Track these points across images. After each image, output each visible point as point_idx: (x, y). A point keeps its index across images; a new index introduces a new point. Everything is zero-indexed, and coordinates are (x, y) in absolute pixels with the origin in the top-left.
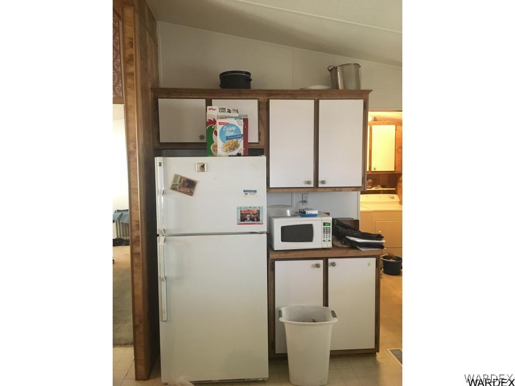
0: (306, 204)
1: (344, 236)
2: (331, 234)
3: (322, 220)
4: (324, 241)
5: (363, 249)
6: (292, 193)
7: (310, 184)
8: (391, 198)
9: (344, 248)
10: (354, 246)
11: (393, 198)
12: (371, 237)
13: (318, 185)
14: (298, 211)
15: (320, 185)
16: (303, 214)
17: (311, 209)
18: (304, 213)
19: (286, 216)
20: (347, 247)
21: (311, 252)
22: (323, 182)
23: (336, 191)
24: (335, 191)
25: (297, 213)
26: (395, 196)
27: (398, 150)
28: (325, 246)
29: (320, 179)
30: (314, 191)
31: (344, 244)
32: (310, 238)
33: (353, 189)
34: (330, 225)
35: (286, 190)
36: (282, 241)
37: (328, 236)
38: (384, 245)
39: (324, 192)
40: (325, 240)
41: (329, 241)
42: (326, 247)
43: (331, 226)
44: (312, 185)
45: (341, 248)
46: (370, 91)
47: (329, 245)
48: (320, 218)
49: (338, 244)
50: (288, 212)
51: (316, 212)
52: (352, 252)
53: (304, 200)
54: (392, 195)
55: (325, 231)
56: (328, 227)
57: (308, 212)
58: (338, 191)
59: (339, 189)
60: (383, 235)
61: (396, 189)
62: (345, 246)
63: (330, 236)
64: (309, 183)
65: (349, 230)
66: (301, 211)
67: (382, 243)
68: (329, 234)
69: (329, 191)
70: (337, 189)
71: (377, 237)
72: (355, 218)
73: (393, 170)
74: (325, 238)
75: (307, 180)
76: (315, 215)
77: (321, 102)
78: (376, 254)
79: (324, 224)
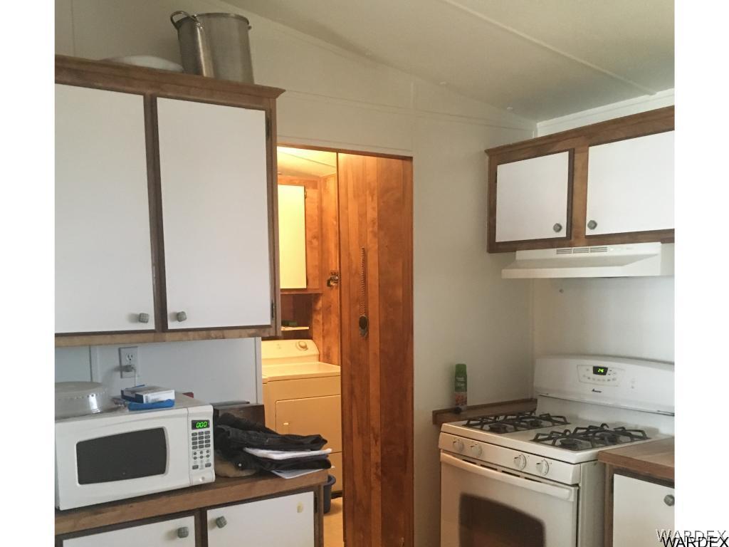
0: (131, 373)
1: (241, 449)
2: (212, 448)
3: (188, 415)
4: (195, 467)
5: (287, 476)
6: (90, 346)
7: (146, 322)
8: (302, 347)
9: (241, 478)
10: (266, 469)
11: (305, 348)
12: (302, 444)
13: (166, 325)
14: (119, 394)
15: (172, 325)
16: (133, 401)
17: (153, 389)
18: (139, 399)
19: (88, 414)
20: (249, 474)
21: (165, 499)
22: (179, 317)
23: (213, 338)
24: (208, 338)
25: (115, 400)
26: (309, 342)
27: (311, 242)
28: (198, 480)
29: (172, 308)
30: (155, 341)
31: (242, 469)
32: (159, 467)
33: (253, 331)
34: (208, 426)
35: (77, 340)
36: (81, 482)
37: (205, 454)
38: (329, 458)
39: (181, 340)
40: (199, 464)
41: (208, 465)
42: (200, 481)
43: (211, 429)
44: (151, 325)
45: (236, 478)
46: (280, 91)
47: (209, 475)
48: (184, 411)
49: (230, 470)
50: (94, 403)
51: (169, 395)
52: (263, 485)
53: (124, 363)
54: (303, 342)
55: (197, 442)
56: (204, 430)
57: (150, 397)
58: (216, 338)
59: (219, 333)
60: (324, 437)
61: (311, 328)
62: (244, 474)
63: (209, 454)
64: (141, 318)
65: (250, 432)
66: (126, 394)
67: (326, 455)
68: (205, 450)
69: (194, 339)
70: (213, 334)
71: (314, 442)
72: (253, 402)
73: (304, 286)
74: (198, 460)
75: (138, 313)
76: (168, 405)
77: (162, 103)
78: (314, 482)
79: (194, 425)
